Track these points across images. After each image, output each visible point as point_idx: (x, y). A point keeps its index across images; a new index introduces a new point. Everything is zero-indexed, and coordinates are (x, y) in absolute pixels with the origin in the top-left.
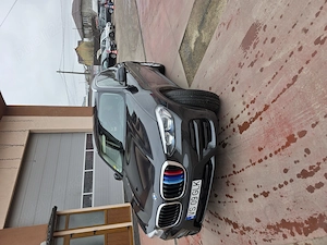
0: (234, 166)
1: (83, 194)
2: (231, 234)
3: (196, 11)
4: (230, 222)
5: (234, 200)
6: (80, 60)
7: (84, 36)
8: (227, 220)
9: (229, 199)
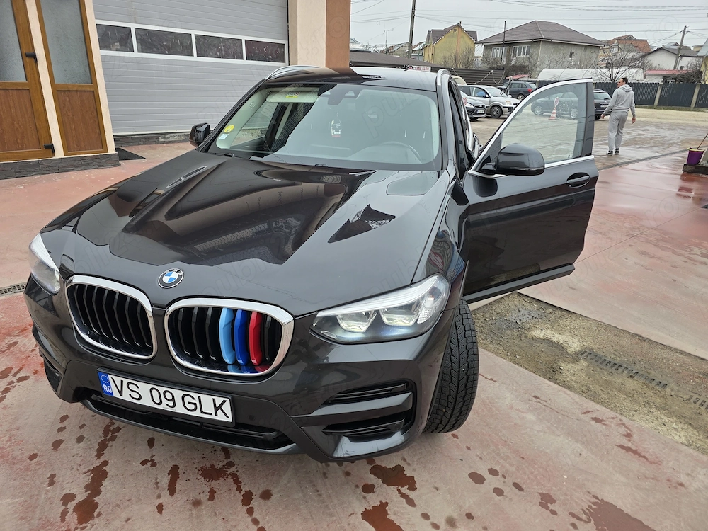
0: (266, 495)
1: (133, 26)
2: (57, 493)
3: (625, 341)
4: (94, 487)
5: (166, 499)
6: (435, 35)
7: (488, 46)
8: (99, 475)
9: (165, 480)
